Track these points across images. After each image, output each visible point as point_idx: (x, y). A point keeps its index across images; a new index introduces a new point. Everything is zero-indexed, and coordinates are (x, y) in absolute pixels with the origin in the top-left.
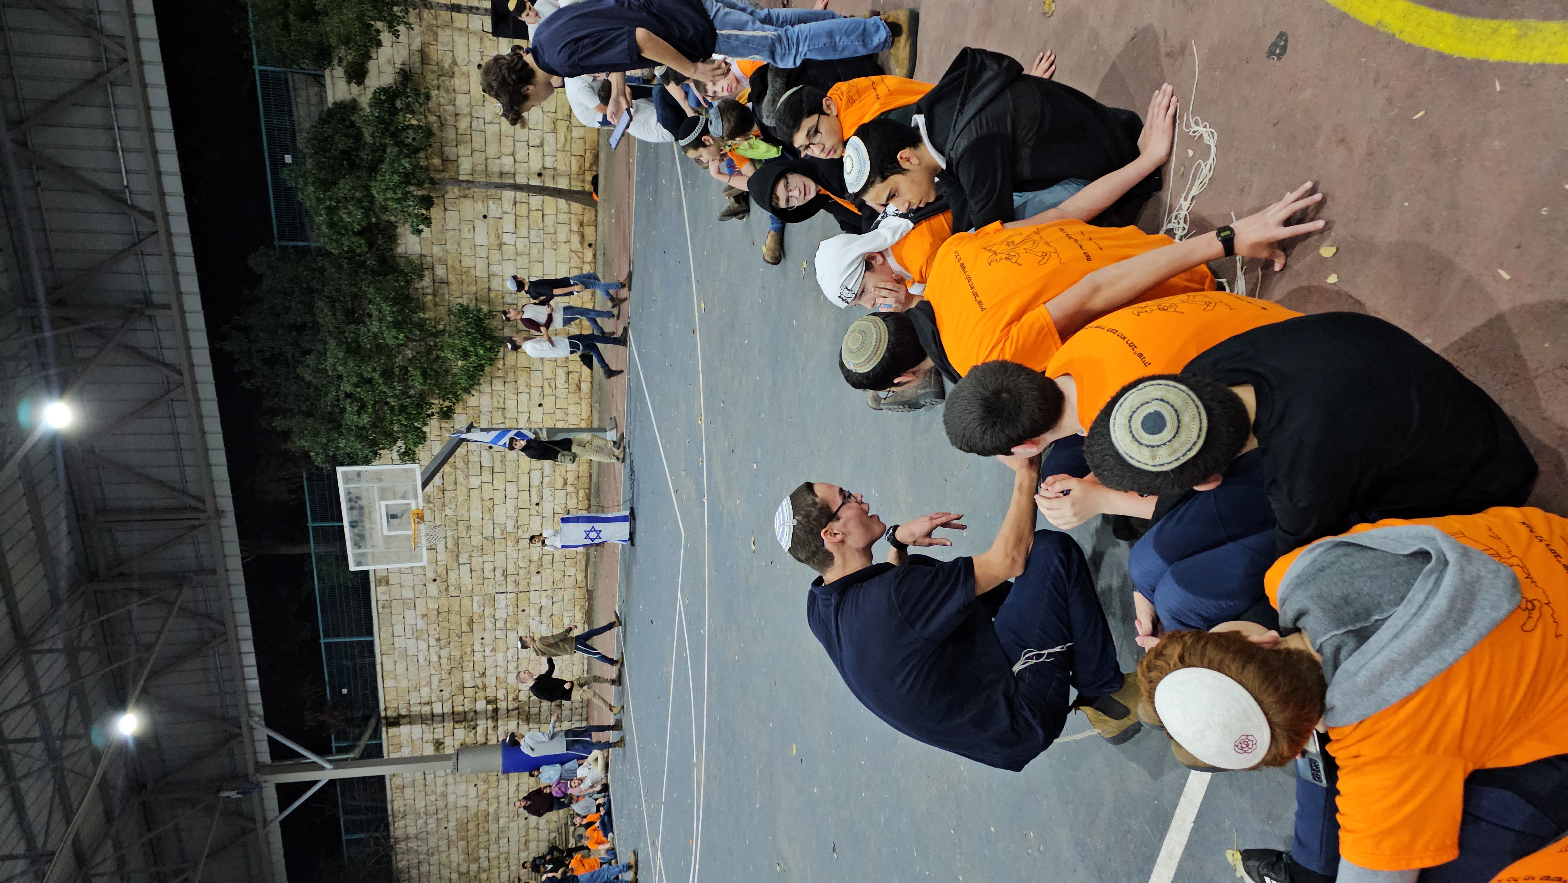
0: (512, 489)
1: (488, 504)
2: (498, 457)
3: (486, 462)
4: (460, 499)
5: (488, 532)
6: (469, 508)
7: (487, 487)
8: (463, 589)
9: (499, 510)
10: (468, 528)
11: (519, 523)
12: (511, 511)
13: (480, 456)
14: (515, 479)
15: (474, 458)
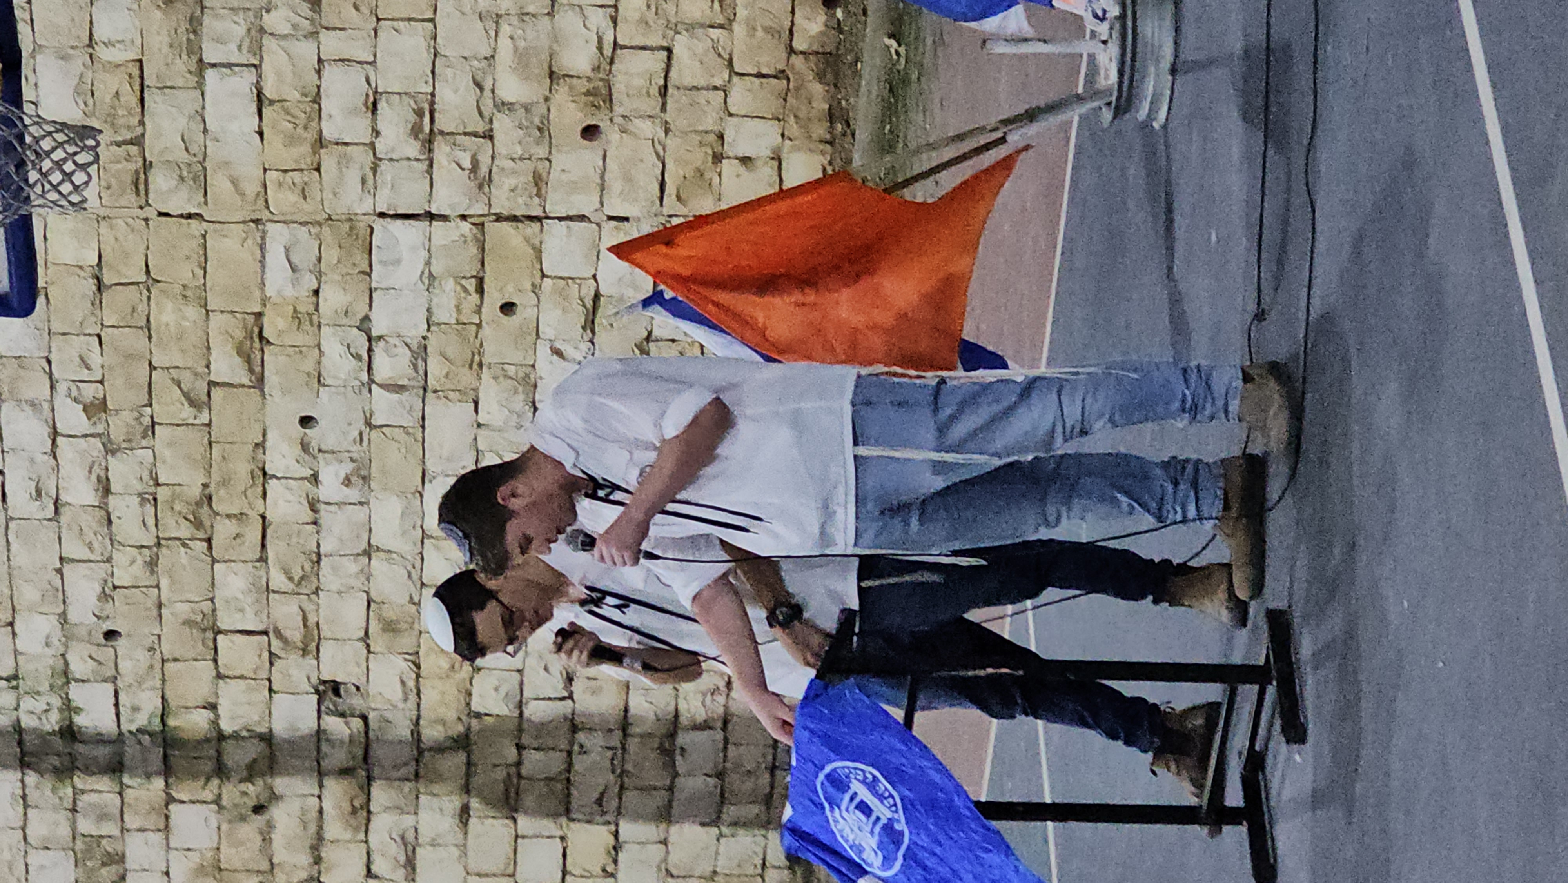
8: (219, 183)
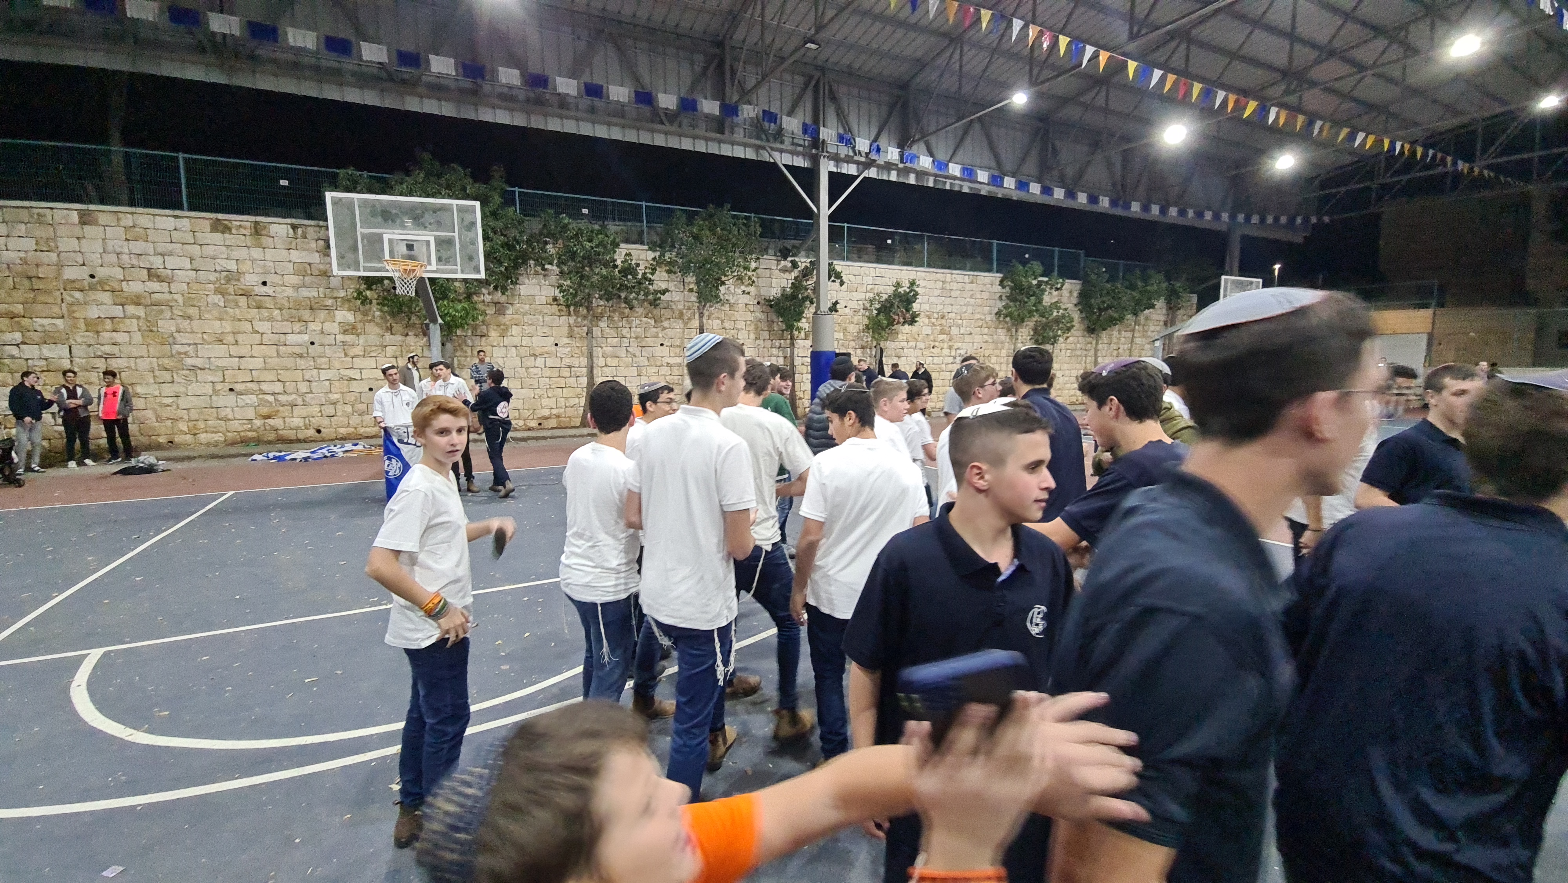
8: (79, 308)
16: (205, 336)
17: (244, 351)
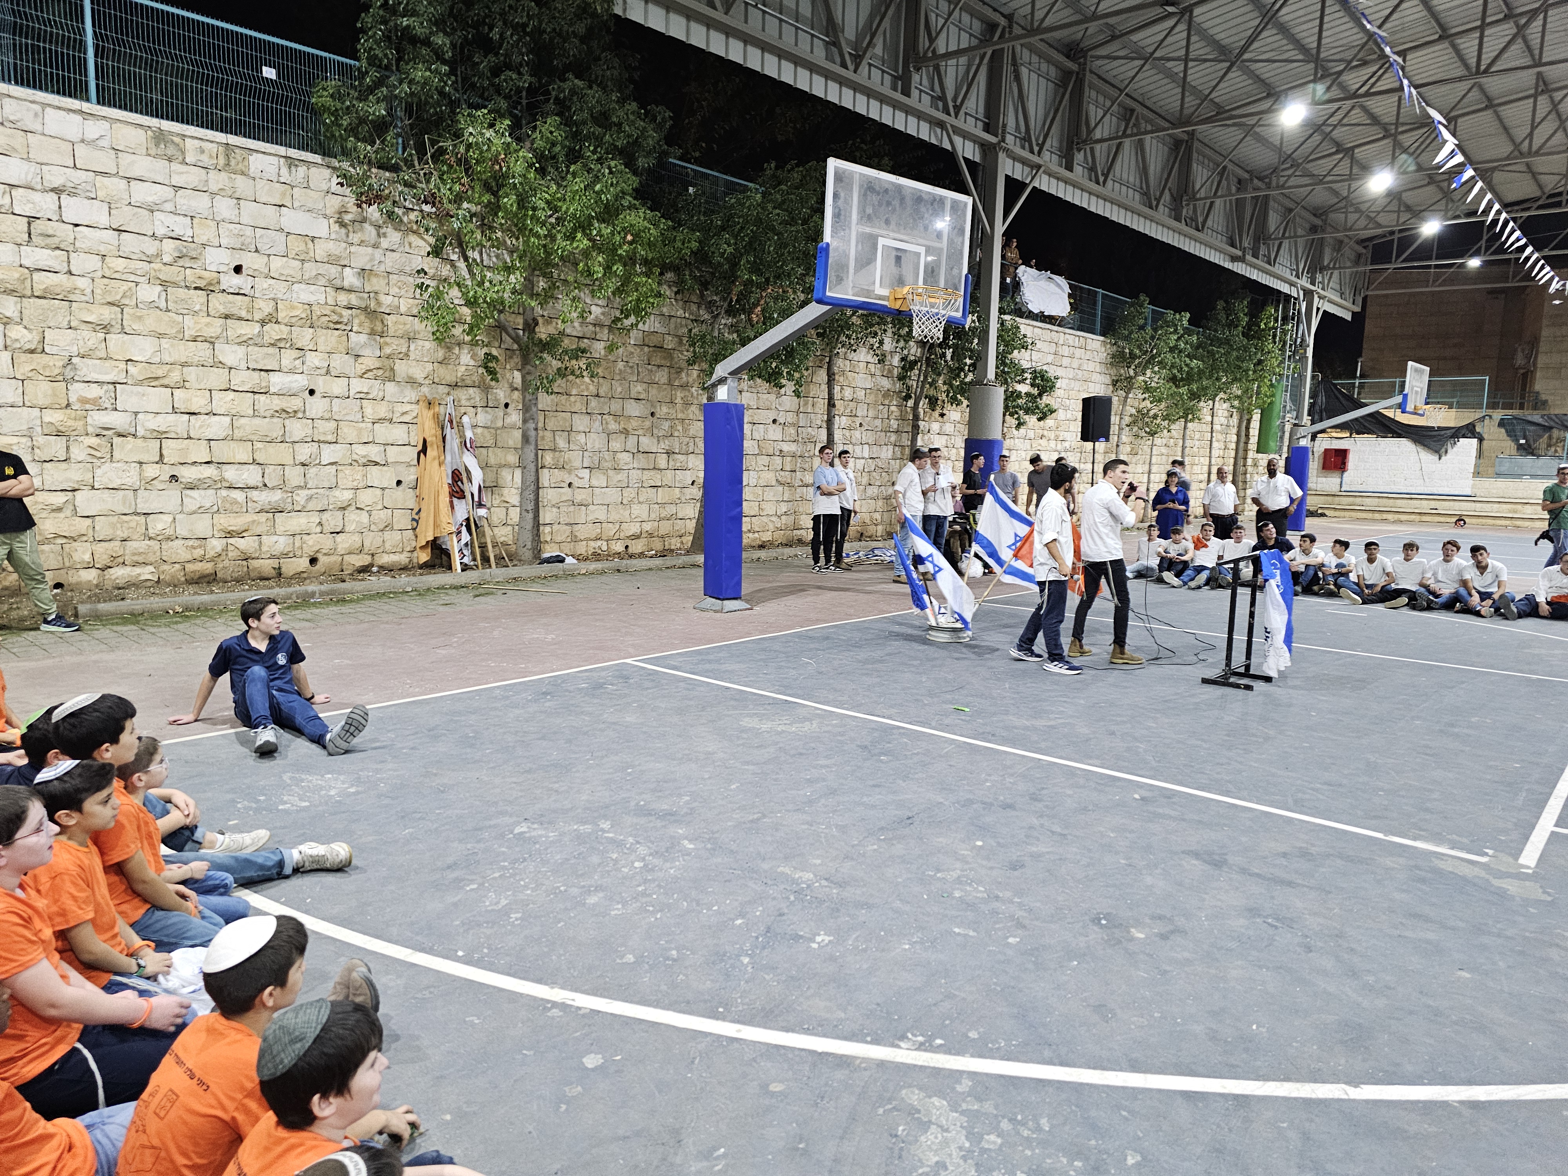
0: (217, 427)
1: (175, 376)
2: (294, 404)
3: (277, 381)
4: (188, 321)
5: (88, 369)
6: (160, 336)
7: (217, 378)
9: (157, 397)
10: (106, 328)
11: (117, 440)
12: (154, 423)
13: (291, 372)
14: (238, 434)
15: (288, 357)
16: (131, 368)
17: (198, 402)
